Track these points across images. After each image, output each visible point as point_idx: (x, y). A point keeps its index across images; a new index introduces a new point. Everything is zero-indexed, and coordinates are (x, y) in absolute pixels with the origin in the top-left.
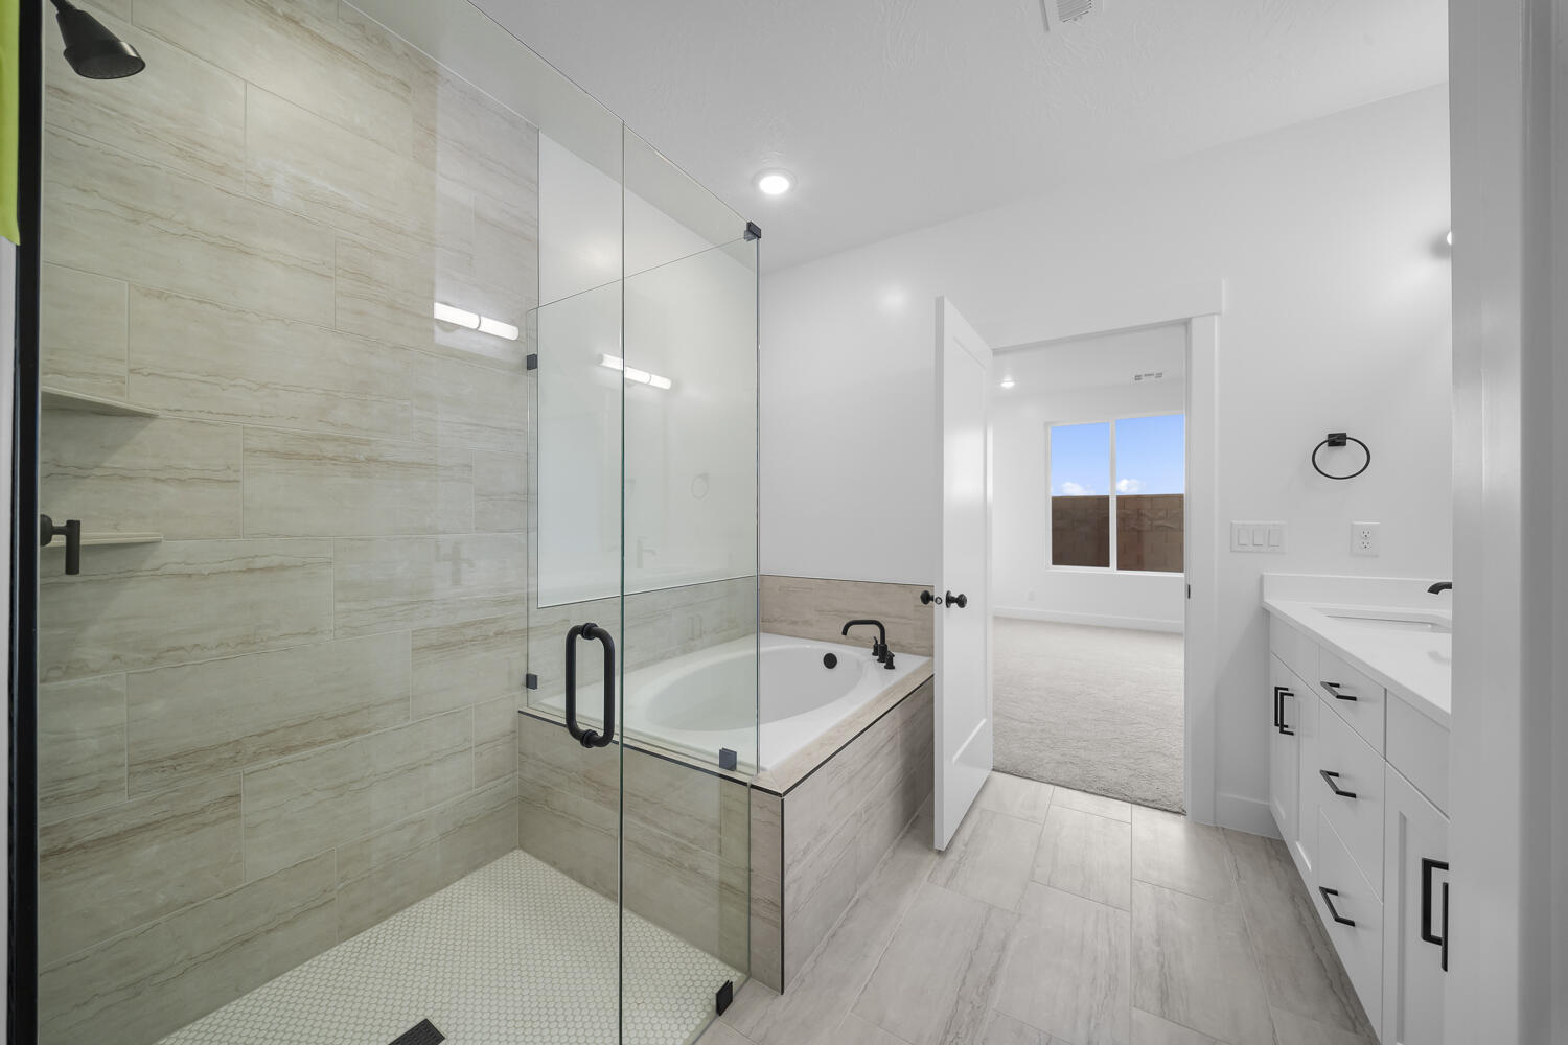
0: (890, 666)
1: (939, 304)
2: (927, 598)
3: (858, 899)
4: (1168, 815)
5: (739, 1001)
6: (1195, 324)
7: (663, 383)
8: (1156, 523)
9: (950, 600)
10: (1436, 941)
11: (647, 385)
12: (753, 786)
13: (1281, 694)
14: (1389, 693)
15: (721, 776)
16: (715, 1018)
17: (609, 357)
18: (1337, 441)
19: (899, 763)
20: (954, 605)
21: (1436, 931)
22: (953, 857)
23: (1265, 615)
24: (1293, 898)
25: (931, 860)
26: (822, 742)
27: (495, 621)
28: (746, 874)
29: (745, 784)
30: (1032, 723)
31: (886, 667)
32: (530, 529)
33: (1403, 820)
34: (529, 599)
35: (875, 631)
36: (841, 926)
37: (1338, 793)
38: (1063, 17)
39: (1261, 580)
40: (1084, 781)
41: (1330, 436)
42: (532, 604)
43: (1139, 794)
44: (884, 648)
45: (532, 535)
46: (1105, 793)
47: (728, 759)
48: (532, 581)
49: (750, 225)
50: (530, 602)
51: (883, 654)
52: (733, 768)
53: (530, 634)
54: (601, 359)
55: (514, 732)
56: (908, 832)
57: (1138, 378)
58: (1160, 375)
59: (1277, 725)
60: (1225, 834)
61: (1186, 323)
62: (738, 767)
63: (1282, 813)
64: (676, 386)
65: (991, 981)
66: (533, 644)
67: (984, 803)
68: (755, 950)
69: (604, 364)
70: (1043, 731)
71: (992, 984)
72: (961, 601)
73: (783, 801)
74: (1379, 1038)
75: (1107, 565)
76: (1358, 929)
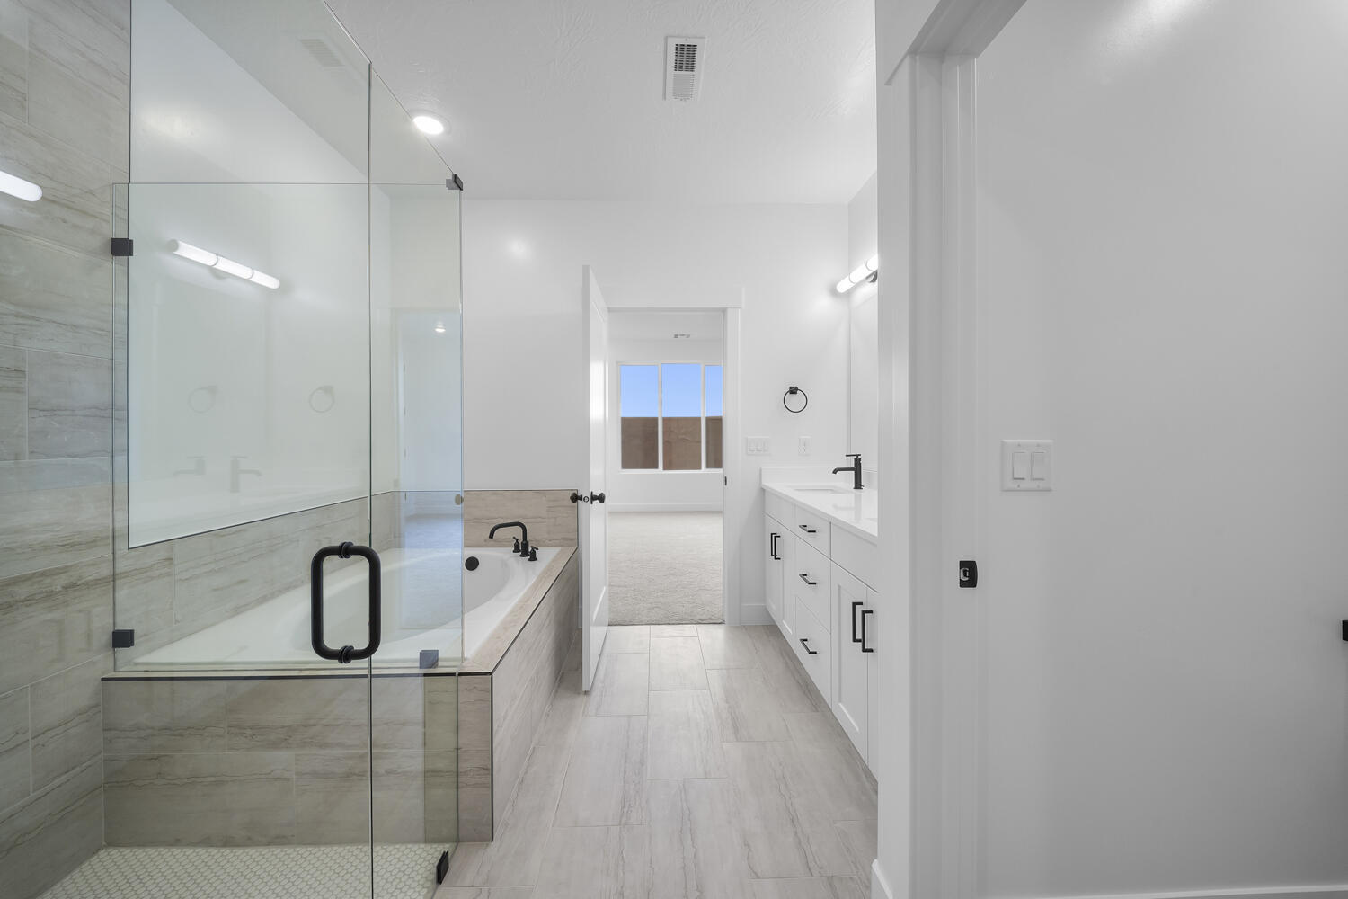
0: (533, 558)
1: (586, 270)
2: (575, 498)
3: (534, 748)
4: (716, 626)
5: (454, 865)
6: (729, 313)
7: (271, 282)
8: (680, 437)
9: (594, 498)
10: (859, 641)
11: (246, 281)
12: (461, 674)
13: (774, 536)
14: (832, 523)
15: (425, 675)
16: (436, 888)
17: (183, 244)
18: (793, 391)
19: (553, 634)
20: (596, 502)
21: (859, 636)
22: (594, 694)
23: (763, 491)
24: (782, 654)
25: (582, 698)
26: (505, 626)
27: (65, 570)
28: (454, 754)
29: (453, 674)
30: (626, 587)
31: (530, 560)
32: (115, 451)
33: (839, 587)
34: (114, 537)
35: (518, 531)
36: (526, 773)
37: (810, 584)
38: (675, 95)
39: (761, 470)
40: (667, 617)
41: (791, 388)
42: (120, 545)
43: (699, 617)
44: (526, 544)
45: (119, 459)
46: (680, 622)
47: (429, 659)
48: (120, 516)
49: (455, 176)
50: (117, 541)
51: (525, 550)
52: (434, 664)
53: (118, 582)
54: (173, 246)
55: (97, 705)
56: (559, 686)
57: (676, 336)
58: (688, 336)
59: (772, 555)
60: (746, 629)
61: (724, 311)
62: (440, 664)
63: (773, 608)
64: (286, 288)
65: (642, 763)
66: (122, 594)
67: (607, 650)
68: (464, 816)
69: (177, 253)
70: (634, 590)
71: (643, 765)
72: (601, 498)
73: (492, 678)
74: (830, 705)
75: (655, 466)
76: (818, 655)
